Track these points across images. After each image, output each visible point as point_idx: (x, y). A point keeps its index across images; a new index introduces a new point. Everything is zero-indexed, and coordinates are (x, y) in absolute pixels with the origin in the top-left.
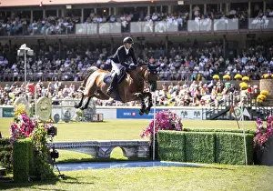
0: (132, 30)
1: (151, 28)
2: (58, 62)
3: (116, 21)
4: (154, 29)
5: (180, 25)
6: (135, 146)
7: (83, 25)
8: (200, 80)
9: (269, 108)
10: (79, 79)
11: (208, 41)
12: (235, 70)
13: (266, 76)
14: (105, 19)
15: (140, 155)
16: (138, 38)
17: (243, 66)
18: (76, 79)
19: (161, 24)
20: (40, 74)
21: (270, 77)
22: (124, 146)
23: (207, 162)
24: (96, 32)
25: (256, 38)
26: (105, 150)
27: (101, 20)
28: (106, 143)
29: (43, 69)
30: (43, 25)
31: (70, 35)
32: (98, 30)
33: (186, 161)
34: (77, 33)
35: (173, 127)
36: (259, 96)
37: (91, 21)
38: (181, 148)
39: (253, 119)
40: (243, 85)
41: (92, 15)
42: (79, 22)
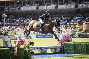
0: (39, 9)
1: (46, 8)
2: (15, 20)
3: (34, 6)
4: (47, 8)
5: (55, 7)
6: (55, 48)
7: (23, 7)
8: (63, 25)
9: (87, 34)
10: (22, 25)
11: (64, 12)
12: (74, 22)
13: (85, 23)
14: (30, 5)
15: (57, 51)
16: (41, 11)
17: (77, 20)
18: (21, 25)
19: (49, 6)
20: (9, 23)
21: (86, 24)
22: (51, 48)
23: (84, 54)
24: (27, 9)
25: (81, 11)
26: (45, 50)
27: (29, 5)
28: (45, 47)
29: (10, 22)
30: (10, 7)
31: (19, 11)
32: (28, 9)
33: (75, 54)
34: (21, 10)
35: (69, 41)
36: (83, 30)
37: (26, 6)
38: (73, 49)
39: (82, 38)
40: (77, 26)
41: (26, 4)
42: (22, 6)
